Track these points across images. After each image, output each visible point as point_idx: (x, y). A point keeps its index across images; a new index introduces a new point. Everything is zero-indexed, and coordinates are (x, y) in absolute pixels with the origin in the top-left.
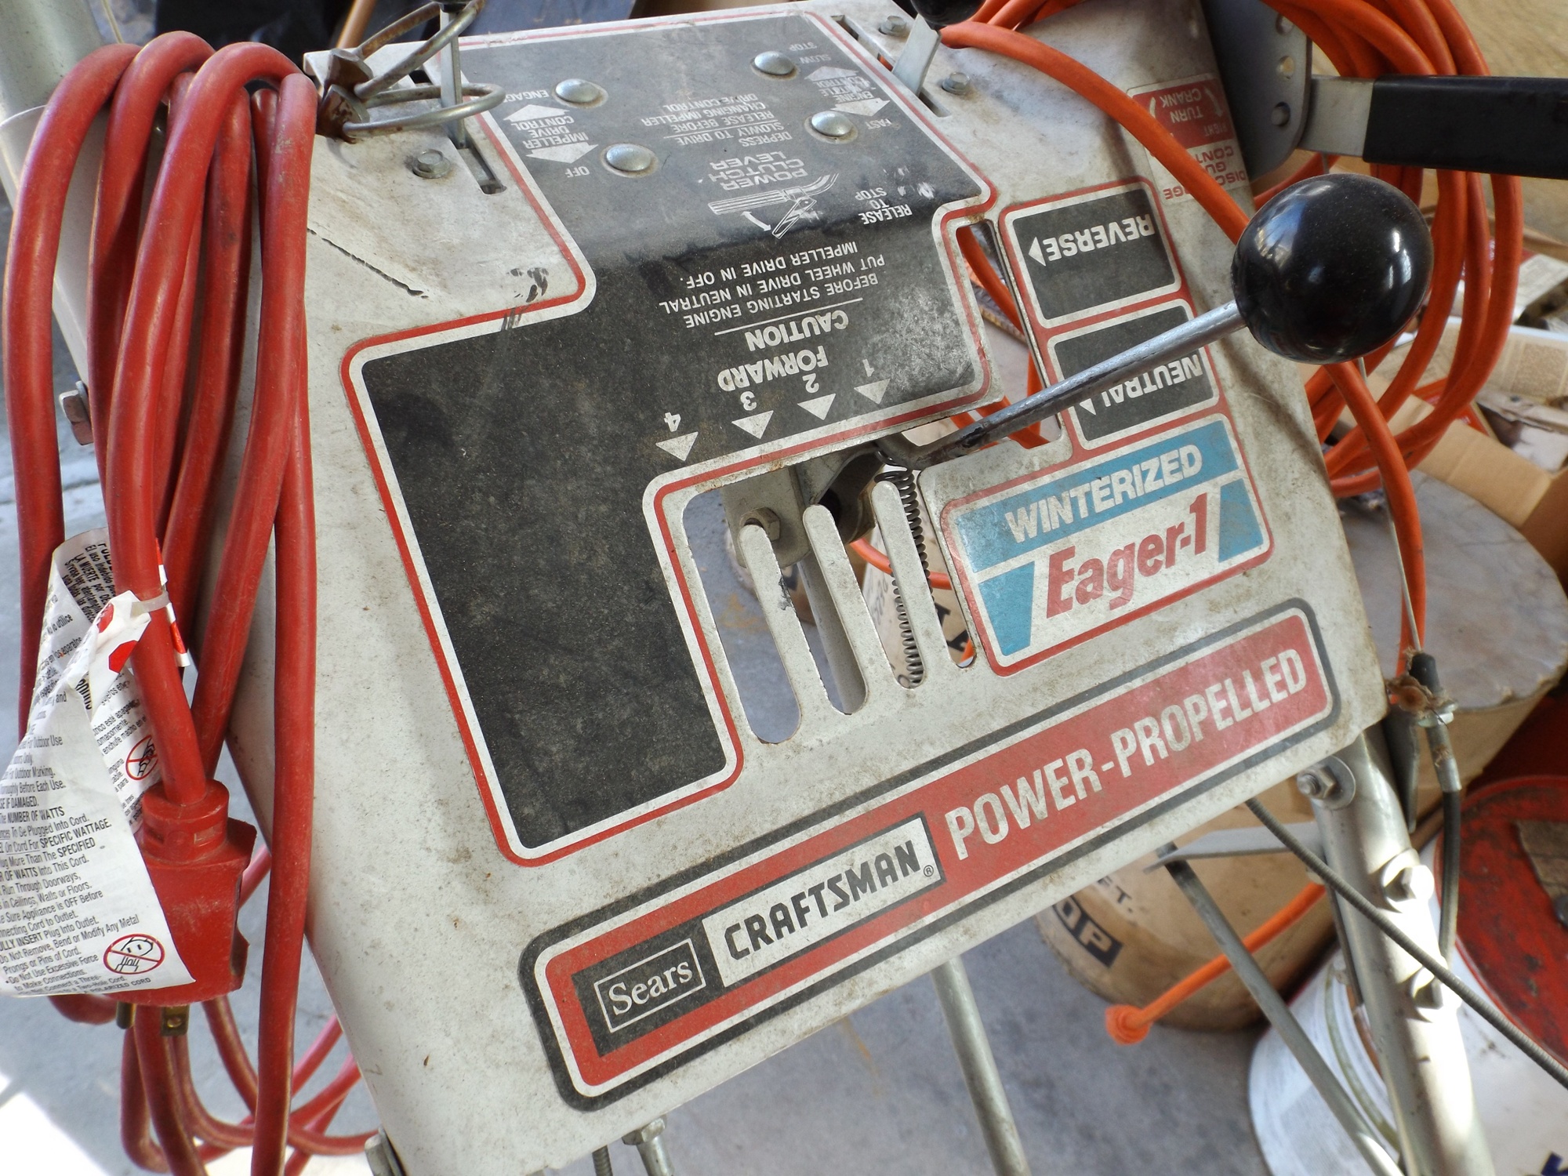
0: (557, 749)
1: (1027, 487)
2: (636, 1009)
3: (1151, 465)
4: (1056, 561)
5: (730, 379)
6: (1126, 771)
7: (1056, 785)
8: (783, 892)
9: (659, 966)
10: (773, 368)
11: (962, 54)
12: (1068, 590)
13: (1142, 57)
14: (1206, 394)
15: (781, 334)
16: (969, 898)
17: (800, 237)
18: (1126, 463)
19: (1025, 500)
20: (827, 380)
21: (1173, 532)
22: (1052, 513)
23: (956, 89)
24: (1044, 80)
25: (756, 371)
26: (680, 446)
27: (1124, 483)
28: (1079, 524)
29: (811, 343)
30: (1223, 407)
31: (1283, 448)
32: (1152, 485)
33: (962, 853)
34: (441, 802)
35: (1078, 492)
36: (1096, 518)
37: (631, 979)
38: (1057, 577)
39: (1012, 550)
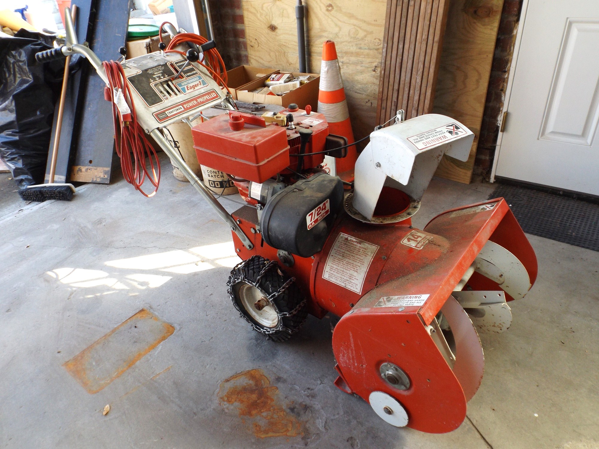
0: (150, 100)
2: (162, 117)
3: (194, 79)
4: (187, 87)
5: (154, 76)
6: (199, 102)
7: (193, 103)
8: (171, 110)
9: (163, 115)
10: (158, 75)
11: (167, 53)
12: (189, 89)
13: (182, 49)
14: (198, 73)
15: (157, 73)
16: (188, 111)
17: (156, 67)
18: (192, 79)
19: (183, 82)
20: (162, 76)
21: (198, 84)
22: (185, 83)
23: (167, 56)
24: (175, 53)
25: (156, 76)
26: (152, 81)
27: (191, 81)
28: (188, 84)
29: (160, 73)
30: (200, 74)
31: (208, 77)
32: (194, 81)
33: (186, 108)
34: (143, 104)
35: (187, 82)
36: (189, 83)
37: (161, 115)
38: (187, 88)
39: (182, 86)
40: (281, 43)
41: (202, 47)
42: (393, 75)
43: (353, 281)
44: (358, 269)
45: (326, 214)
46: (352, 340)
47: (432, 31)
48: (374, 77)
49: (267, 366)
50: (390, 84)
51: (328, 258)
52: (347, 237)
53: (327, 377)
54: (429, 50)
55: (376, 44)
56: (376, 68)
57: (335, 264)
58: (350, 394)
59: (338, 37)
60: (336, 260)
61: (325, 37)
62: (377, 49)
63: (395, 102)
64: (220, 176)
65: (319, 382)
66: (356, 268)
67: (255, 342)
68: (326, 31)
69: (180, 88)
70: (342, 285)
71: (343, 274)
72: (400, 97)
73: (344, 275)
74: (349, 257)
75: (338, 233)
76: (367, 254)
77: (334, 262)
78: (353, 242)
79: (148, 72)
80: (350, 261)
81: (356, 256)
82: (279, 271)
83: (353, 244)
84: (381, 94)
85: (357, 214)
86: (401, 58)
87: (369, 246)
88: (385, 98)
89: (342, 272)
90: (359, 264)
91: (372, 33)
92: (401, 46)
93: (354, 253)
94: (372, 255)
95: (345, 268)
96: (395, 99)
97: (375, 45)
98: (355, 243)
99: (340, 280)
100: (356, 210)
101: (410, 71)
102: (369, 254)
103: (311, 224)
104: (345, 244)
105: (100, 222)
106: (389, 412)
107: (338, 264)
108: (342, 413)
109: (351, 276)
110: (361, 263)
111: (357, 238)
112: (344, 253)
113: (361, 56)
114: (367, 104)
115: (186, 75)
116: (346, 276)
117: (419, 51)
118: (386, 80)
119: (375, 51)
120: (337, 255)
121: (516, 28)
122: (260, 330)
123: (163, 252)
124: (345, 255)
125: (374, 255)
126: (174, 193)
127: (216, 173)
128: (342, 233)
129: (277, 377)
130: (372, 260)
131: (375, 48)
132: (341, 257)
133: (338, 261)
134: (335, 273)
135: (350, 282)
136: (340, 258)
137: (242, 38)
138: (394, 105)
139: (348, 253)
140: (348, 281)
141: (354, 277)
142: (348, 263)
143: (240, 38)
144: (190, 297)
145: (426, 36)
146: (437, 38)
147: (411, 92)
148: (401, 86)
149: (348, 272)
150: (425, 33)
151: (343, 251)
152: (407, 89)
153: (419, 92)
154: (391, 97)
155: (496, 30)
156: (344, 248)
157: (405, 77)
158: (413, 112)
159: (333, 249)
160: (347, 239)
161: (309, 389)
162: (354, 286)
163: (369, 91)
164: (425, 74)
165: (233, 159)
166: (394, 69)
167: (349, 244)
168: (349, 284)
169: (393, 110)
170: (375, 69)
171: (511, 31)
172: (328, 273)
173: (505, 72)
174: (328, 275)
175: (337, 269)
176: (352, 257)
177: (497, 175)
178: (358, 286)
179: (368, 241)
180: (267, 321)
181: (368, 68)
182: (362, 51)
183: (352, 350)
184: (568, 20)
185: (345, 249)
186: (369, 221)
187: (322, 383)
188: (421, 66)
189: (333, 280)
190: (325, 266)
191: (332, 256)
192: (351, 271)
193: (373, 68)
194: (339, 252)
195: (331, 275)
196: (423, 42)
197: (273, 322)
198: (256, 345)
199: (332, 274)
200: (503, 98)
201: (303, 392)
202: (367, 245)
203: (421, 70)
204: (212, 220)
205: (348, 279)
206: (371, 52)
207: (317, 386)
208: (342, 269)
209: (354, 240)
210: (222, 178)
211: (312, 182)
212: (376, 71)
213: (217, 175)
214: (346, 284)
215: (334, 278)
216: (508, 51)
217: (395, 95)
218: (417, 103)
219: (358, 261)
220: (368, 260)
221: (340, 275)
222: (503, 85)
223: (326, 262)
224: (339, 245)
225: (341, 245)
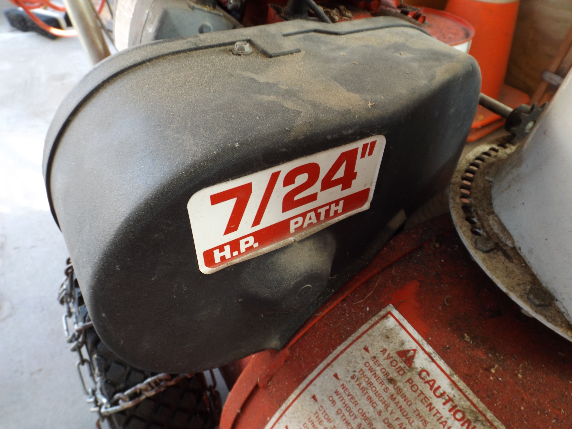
45: (344, 211)
51: (293, 396)
52: (414, 346)
75: (383, 306)
78: (429, 393)
83: (431, 406)
85: (507, 256)
98: (438, 403)
100: (504, 229)
103: (235, 245)
104: (391, 381)
111: (465, 378)
120: (332, 412)
128: (396, 313)
151: (370, 412)
156: (375, 399)
159: (329, 373)
160: (407, 356)
167: (407, 389)
185: (380, 406)
191: (314, 397)
194: (347, 399)
223: (284, 407)
224: (361, 365)
225: (369, 374)
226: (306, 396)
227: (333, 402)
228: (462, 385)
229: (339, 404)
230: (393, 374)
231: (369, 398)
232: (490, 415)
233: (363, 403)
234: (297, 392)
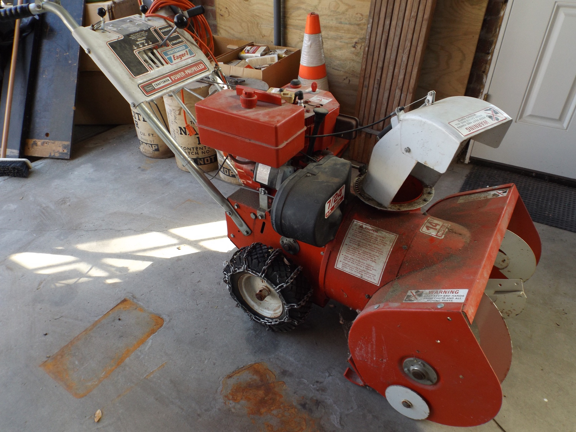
0: (135, 70)
1: (168, 50)
2: (149, 90)
3: (180, 48)
4: (173, 56)
5: (137, 43)
6: (187, 74)
7: (181, 75)
8: (158, 82)
9: (150, 87)
10: (141, 42)
11: (148, 17)
12: (175, 58)
13: (166, 13)
14: (183, 42)
15: (141, 39)
16: (176, 83)
17: (138, 32)
18: (178, 48)
19: (168, 51)
20: (146, 43)
21: (184, 54)
22: (171, 52)
23: (149, 20)
24: (157, 17)
25: (140, 42)
26: (135, 48)
27: (178, 50)
28: (174, 53)
29: (143, 40)
30: (186, 43)
31: (194, 47)
32: (181, 50)
33: (174, 80)
34: (127, 74)
35: (173, 50)
36: (176, 52)
37: (148, 88)
38: (174, 57)
39: (168, 55)
40: (255, 13)
41: (188, 12)
42: (378, 53)
43: (371, 272)
44: (376, 259)
45: (341, 201)
46: (374, 335)
47: (421, 7)
48: (353, 53)
49: (270, 359)
50: (374, 61)
51: (341, 247)
52: (362, 224)
53: (334, 369)
54: (418, 28)
55: (358, 19)
56: (357, 44)
57: (350, 253)
58: (362, 386)
59: (317, 10)
60: (351, 249)
61: (303, 9)
62: (358, 25)
63: (378, 80)
64: (194, 153)
65: (327, 375)
66: (374, 258)
67: (254, 333)
68: (305, 3)
69: (166, 57)
70: (358, 275)
71: (358, 264)
72: (384, 76)
73: (360, 265)
74: (365, 246)
75: (352, 220)
76: (385, 243)
77: (348, 251)
78: (368, 231)
79: (130, 38)
80: (367, 251)
81: (373, 245)
82: (285, 260)
83: (369, 233)
84: (364, 72)
85: (371, 200)
86: (387, 35)
87: (387, 235)
88: (367, 75)
89: (358, 262)
90: (377, 254)
91: (353, 7)
92: (387, 22)
93: (371, 242)
94: (391, 244)
95: (361, 257)
96: (378, 77)
97: (356, 20)
98: (371, 231)
99: (356, 271)
100: (369, 195)
101: (396, 49)
102: (388, 243)
103: (329, 212)
104: (360, 232)
105: (63, 201)
106: (408, 405)
107: (353, 253)
108: (355, 407)
109: (368, 267)
110: (380, 253)
111: (373, 225)
112: (360, 242)
113: (341, 31)
114: (344, 81)
115: (171, 43)
116: (363, 266)
117: (407, 28)
118: (370, 57)
119: (356, 26)
120: (351, 244)
121: (503, 10)
122: (260, 320)
123: (139, 234)
124: (361, 243)
125: (393, 244)
126: (143, 170)
127: (190, 150)
128: (355, 220)
129: (282, 371)
130: (392, 249)
131: (357, 22)
132: (356, 246)
133: (353, 250)
134: (350, 263)
135: (367, 272)
136: (355, 248)
137: (210, 5)
138: (377, 83)
139: (364, 242)
140: (365, 271)
141: (372, 268)
142: (364, 252)
143: (208, 5)
144: (176, 285)
145: (415, 12)
146: (427, 16)
147: (396, 70)
148: (386, 63)
149: (365, 262)
150: (415, 9)
151: (359, 240)
152: (391, 68)
153: (404, 71)
154: (374, 75)
155: (484, 10)
156: (359, 237)
157: (391, 55)
158: (397, 91)
159: (347, 238)
160: (361, 227)
161: (317, 382)
162: (372, 277)
163: (347, 68)
164: (412, 52)
165: (247, 141)
166: (379, 46)
167: (364, 232)
168: (365, 275)
169: (376, 89)
170: (355, 45)
171: (498, 12)
172: (342, 263)
173: (488, 53)
174: (341, 265)
175: (352, 259)
176: (369, 246)
177: (472, 156)
178: (376, 277)
179: (386, 230)
180: (267, 311)
181: (347, 43)
182: (342, 25)
183: (372, 345)
184: (557, 4)
185: (361, 237)
186: (386, 208)
187: (330, 375)
188: (408, 44)
189: (347, 270)
190: (338, 256)
191: (346, 244)
192: (368, 260)
193: (353, 45)
194: (353, 240)
195: (344, 265)
196: (412, 19)
197: (275, 312)
198: (255, 336)
199: (347, 264)
200: (484, 80)
201: (312, 385)
202: (384, 233)
203: (408, 48)
204: (189, 200)
205: (365, 270)
206: (352, 28)
207: (325, 378)
208: (358, 259)
209: (370, 228)
210: (197, 155)
211: (323, 166)
212: (356, 47)
213: (191, 151)
214: (362, 274)
215: (348, 268)
216: (493, 32)
217: (379, 73)
218: (402, 82)
219: (376, 251)
220: (387, 249)
221: (355, 266)
222: (486, 67)
223: (340, 251)
224: (353, 233)
225: (355, 233)
226: (344, 245)
227: (351, 243)
228: (373, 227)
229: (352, 242)
230: (360, 231)
231: (358, 237)
232: (379, 229)
233: (357, 239)
234: (342, 246)
